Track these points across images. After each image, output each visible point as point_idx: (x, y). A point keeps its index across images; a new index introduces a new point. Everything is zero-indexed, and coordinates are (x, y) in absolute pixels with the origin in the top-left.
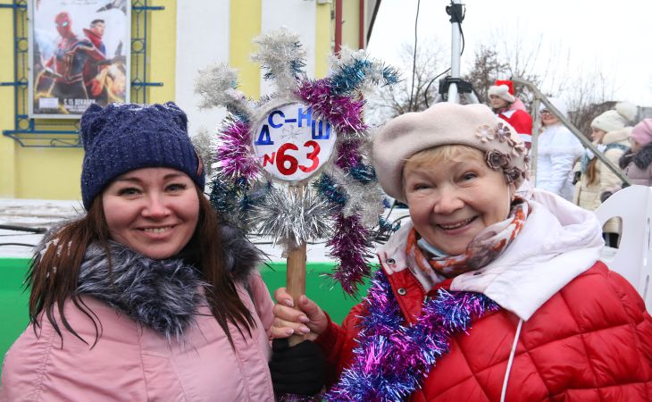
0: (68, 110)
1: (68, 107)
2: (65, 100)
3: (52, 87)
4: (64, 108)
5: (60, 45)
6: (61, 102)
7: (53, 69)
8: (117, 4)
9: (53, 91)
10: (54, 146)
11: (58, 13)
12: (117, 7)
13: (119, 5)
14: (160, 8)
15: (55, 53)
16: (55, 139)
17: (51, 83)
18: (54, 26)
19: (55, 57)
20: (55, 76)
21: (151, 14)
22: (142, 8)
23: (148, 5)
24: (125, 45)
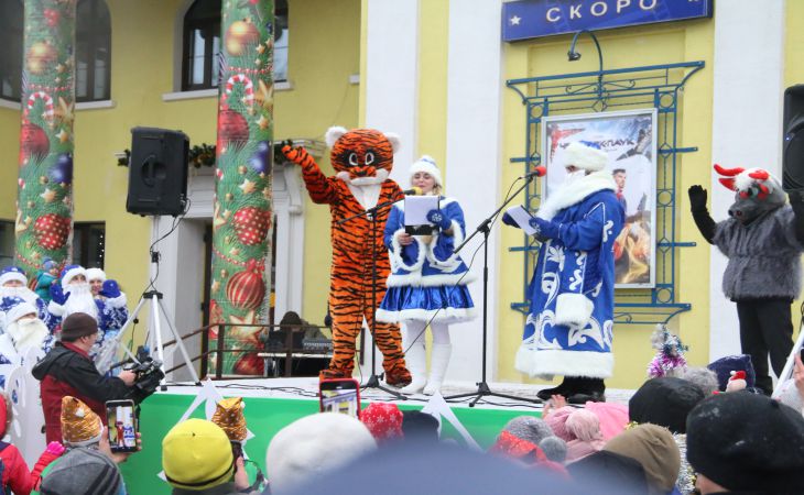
14: (692, 150)
21: (681, 157)
22: (670, 151)
23: (677, 147)
24: (648, 198)
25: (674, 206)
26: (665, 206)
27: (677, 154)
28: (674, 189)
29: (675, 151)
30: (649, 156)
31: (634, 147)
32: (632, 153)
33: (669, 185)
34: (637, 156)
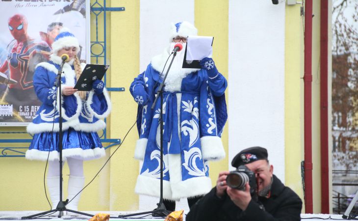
0: (23, 117)
1: (23, 114)
2: (21, 107)
3: (6, 93)
4: (19, 115)
5: (15, 49)
6: (16, 109)
7: (6, 74)
8: (75, 5)
9: (6, 97)
10: (5, 156)
11: (12, 15)
12: (76, 10)
13: (79, 7)
14: (120, 9)
15: (9, 58)
16: (7, 149)
17: (5, 90)
18: (8, 29)
19: (9, 62)
20: (9, 82)
21: (110, 15)
22: (101, 9)
23: (107, 6)
24: (84, 48)
25: (105, 57)
26: (97, 56)
27: (107, 12)
28: (105, 42)
29: (104, 9)
30: (83, 12)
31: (70, 3)
32: (68, 9)
33: (101, 39)
34: (72, 12)
